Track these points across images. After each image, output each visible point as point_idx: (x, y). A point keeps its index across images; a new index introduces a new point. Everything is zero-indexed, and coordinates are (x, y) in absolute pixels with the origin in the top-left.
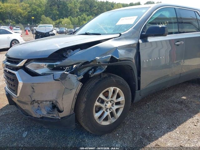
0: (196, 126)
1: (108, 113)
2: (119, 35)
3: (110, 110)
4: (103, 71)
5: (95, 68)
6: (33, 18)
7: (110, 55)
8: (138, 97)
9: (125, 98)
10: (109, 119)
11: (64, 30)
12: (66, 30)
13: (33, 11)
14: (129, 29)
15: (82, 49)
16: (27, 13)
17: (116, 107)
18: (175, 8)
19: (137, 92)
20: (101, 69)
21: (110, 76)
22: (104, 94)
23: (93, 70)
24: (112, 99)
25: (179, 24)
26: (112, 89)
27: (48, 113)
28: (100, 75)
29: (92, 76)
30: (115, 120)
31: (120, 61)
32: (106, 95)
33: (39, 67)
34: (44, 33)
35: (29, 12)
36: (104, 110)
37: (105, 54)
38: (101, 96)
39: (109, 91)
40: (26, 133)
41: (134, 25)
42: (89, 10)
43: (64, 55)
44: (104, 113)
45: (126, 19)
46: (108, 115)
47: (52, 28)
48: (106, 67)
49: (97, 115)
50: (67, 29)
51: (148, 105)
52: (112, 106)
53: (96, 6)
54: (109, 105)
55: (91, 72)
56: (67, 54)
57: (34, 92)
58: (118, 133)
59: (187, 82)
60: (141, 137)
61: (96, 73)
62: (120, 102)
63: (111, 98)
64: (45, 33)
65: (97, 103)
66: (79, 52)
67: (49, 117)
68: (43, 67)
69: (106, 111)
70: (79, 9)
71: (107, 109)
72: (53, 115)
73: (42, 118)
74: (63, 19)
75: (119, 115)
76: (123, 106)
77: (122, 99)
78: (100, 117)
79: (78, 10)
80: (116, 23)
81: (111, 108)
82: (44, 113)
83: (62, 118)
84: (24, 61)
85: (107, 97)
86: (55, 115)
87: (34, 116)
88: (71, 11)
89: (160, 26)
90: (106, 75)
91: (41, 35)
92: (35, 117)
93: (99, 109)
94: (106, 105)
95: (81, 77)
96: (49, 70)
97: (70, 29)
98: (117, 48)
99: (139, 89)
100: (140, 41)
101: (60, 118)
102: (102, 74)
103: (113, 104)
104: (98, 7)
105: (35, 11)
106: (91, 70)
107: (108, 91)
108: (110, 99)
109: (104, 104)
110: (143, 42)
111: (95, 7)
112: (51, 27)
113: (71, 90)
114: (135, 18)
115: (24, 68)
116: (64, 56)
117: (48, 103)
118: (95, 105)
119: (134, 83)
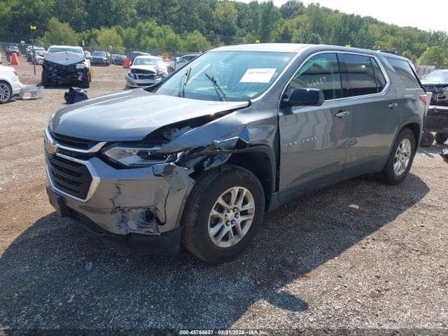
0: (364, 248)
1: (228, 229)
2: (248, 103)
3: (232, 224)
4: (225, 161)
5: (212, 157)
6: (35, 28)
7: (237, 137)
8: (275, 202)
9: (256, 204)
10: (230, 237)
11: (104, 56)
12: (107, 56)
13: (24, 7)
14: (263, 92)
15: (192, 127)
16: (9, 9)
17: (241, 219)
18: (336, 54)
19: (274, 194)
20: (221, 159)
21: (234, 169)
22: (224, 198)
23: (209, 159)
24: (236, 206)
25: (342, 75)
26: (236, 189)
27: (139, 227)
28: (219, 168)
29: (207, 169)
30: (240, 240)
31: (251, 145)
32: (227, 198)
33: (123, 154)
34: (62, 65)
35: (13, 9)
36: (224, 223)
37: (229, 135)
38: (220, 201)
39: (232, 192)
40: (91, 263)
41: (272, 84)
42: (159, 11)
43: (165, 136)
44: (223, 227)
45: (257, 73)
46: (229, 231)
47: (81, 55)
48: (230, 155)
49: (212, 231)
50: (109, 55)
51: (290, 218)
52: (236, 217)
53: (176, 4)
54: (231, 215)
55: (206, 162)
56: (170, 134)
57: (120, 193)
58: (244, 261)
59: (357, 178)
60: (280, 265)
61: (213, 165)
62: (247, 210)
63: (235, 204)
64: (67, 67)
65: (214, 212)
66: (189, 131)
67: (141, 233)
68: (131, 154)
69: (226, 224)
70: (136, 9)
71: (228, 221)
72: (147, 230)
73: (130, 234)
74: (100, 29)
75: (245, 231)
76: (252, 217)
77: (251, 206)
78: (217, 235)
79: (135, 11)
80: (240, 80)
81: (234, 220)
82: (133, 226)
83: (162, 234)
84: (102, 144)
85: (228, 202)
86: (151, 230)
87: (115, 232)
88: (119, 12)
89: (308, 89)
90: (228, 168)
91: (56, 71)
92: (116, 234)
93: (216, 221)
94: (226, 215)
95: (192, 171)
96: (141, 159)
97: (116, 55)
98: (246, 125)
99: (277, 189)
100: (281, 114)
101: (159, 234)
102: (222, 167)
103: (237, 214)
104: (179, 6)
105: (30, 7)
106: (206, 159)
107: (229, 194)
108: (233, 206)
109: (224, 214)
110: (284, 114)
111: (174, 5)
112: (80, 52)
113: (178, 190)
114: (272, 71)
115: (100, 155)
116: (164, 138)
117: (140, 210)
118: (211, 214)
119: (270, 180)
